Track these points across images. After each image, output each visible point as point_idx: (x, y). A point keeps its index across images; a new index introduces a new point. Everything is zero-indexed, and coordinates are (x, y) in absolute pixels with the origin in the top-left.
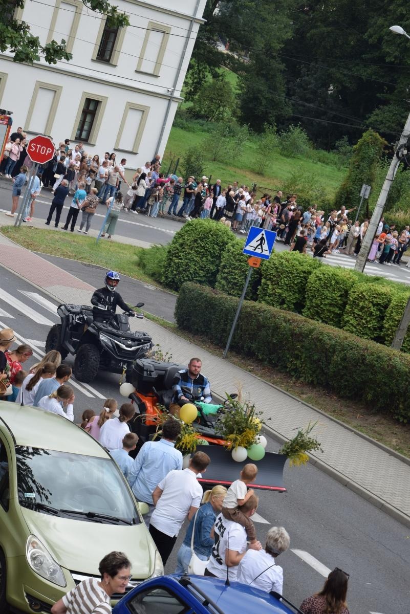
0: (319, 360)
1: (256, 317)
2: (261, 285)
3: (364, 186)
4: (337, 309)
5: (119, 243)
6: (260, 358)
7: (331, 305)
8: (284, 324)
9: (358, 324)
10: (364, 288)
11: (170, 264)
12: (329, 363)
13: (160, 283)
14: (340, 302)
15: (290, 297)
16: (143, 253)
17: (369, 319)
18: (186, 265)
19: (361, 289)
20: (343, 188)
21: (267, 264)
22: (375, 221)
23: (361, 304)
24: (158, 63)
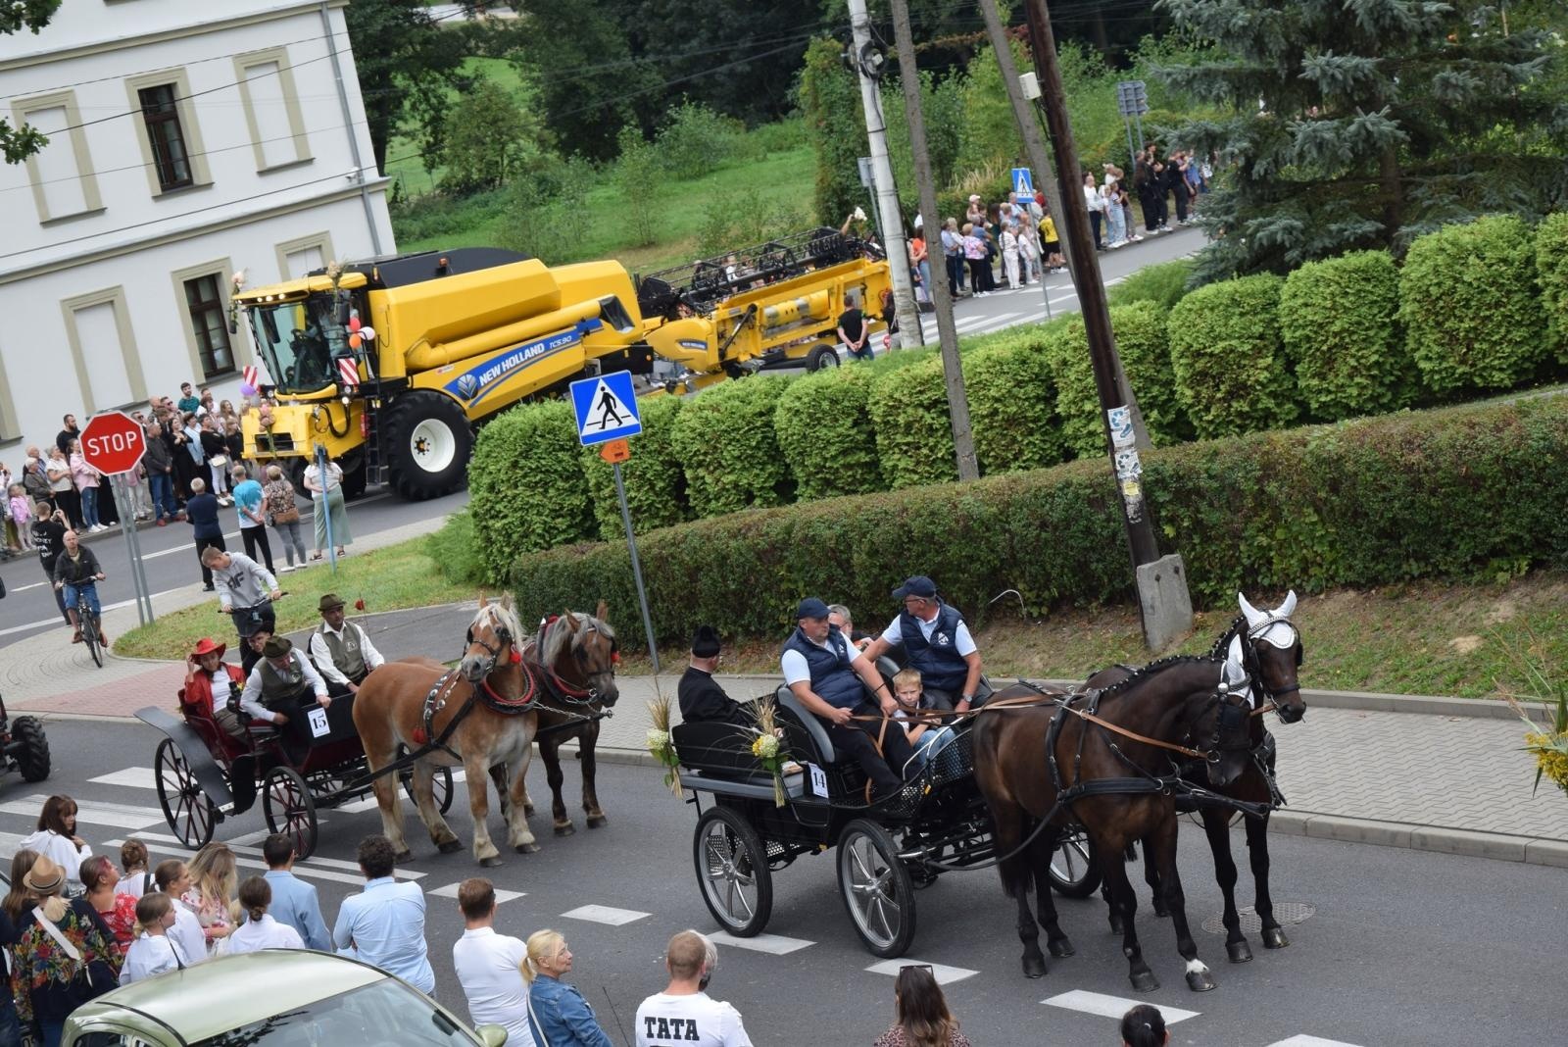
0: (831, 578)
1: (674, 558)
2: (688, 486)
3: (861, 162)
4: (863, 454)
5: (388, 548)
6: (725, 634)
7: (845, 452)
8: (733, 543)
9: (918, 463)
10: (892, 385)
11: (488, 540)
12: (852, 575)
13: (494, 586)
14: (862, 437)
15: (757, 478)
16: (433, 543)
17: (932, 441)
18: (522, 524)
19: (886, 390)
20: (823, 187)
21: (679, 436)
22: (893, 229)
23: (901, 420)
24: (299, 135)
